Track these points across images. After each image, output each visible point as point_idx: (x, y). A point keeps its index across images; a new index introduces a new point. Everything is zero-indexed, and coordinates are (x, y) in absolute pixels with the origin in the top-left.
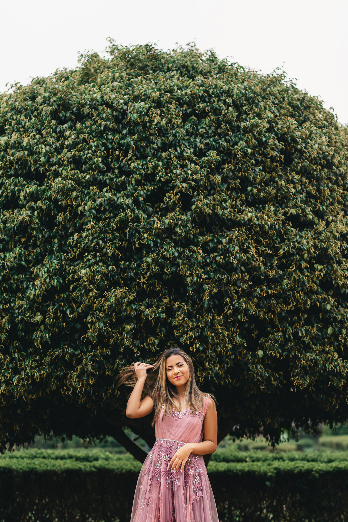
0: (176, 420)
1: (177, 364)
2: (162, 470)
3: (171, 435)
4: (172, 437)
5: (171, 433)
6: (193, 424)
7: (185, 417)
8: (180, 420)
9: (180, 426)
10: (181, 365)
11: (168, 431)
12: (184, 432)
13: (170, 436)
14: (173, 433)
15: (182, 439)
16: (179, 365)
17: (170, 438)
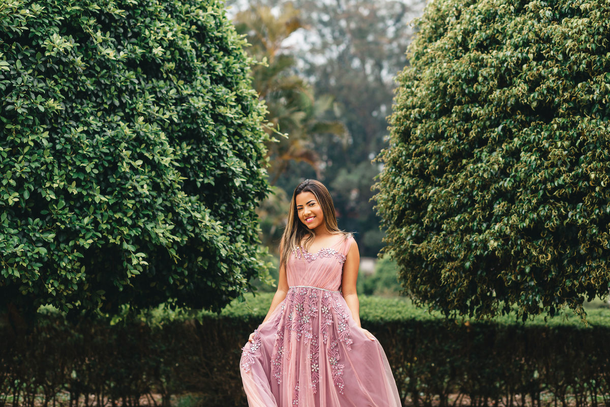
0: (309, 262)
1: (307, 203)
2: (293, 321)
3: (304, 281)
4: (306, 282)
5: (304, 279)
6: (328, 266)
7: (319, 258)
8: (313, 262)
9: (314, 269)
10: (313, 204)
11: (301, 276)
12: (319, 276)
13: (302, 281)
14: (306, 278)
15: (316, 284)
16: (310, 204)
17: (304, 284)
